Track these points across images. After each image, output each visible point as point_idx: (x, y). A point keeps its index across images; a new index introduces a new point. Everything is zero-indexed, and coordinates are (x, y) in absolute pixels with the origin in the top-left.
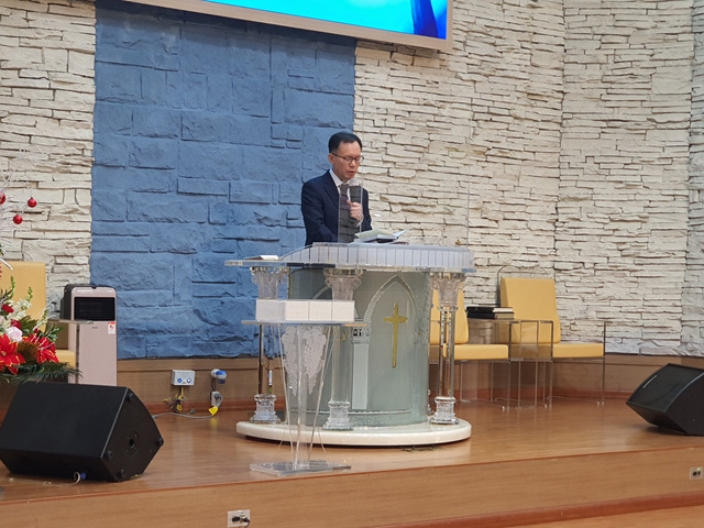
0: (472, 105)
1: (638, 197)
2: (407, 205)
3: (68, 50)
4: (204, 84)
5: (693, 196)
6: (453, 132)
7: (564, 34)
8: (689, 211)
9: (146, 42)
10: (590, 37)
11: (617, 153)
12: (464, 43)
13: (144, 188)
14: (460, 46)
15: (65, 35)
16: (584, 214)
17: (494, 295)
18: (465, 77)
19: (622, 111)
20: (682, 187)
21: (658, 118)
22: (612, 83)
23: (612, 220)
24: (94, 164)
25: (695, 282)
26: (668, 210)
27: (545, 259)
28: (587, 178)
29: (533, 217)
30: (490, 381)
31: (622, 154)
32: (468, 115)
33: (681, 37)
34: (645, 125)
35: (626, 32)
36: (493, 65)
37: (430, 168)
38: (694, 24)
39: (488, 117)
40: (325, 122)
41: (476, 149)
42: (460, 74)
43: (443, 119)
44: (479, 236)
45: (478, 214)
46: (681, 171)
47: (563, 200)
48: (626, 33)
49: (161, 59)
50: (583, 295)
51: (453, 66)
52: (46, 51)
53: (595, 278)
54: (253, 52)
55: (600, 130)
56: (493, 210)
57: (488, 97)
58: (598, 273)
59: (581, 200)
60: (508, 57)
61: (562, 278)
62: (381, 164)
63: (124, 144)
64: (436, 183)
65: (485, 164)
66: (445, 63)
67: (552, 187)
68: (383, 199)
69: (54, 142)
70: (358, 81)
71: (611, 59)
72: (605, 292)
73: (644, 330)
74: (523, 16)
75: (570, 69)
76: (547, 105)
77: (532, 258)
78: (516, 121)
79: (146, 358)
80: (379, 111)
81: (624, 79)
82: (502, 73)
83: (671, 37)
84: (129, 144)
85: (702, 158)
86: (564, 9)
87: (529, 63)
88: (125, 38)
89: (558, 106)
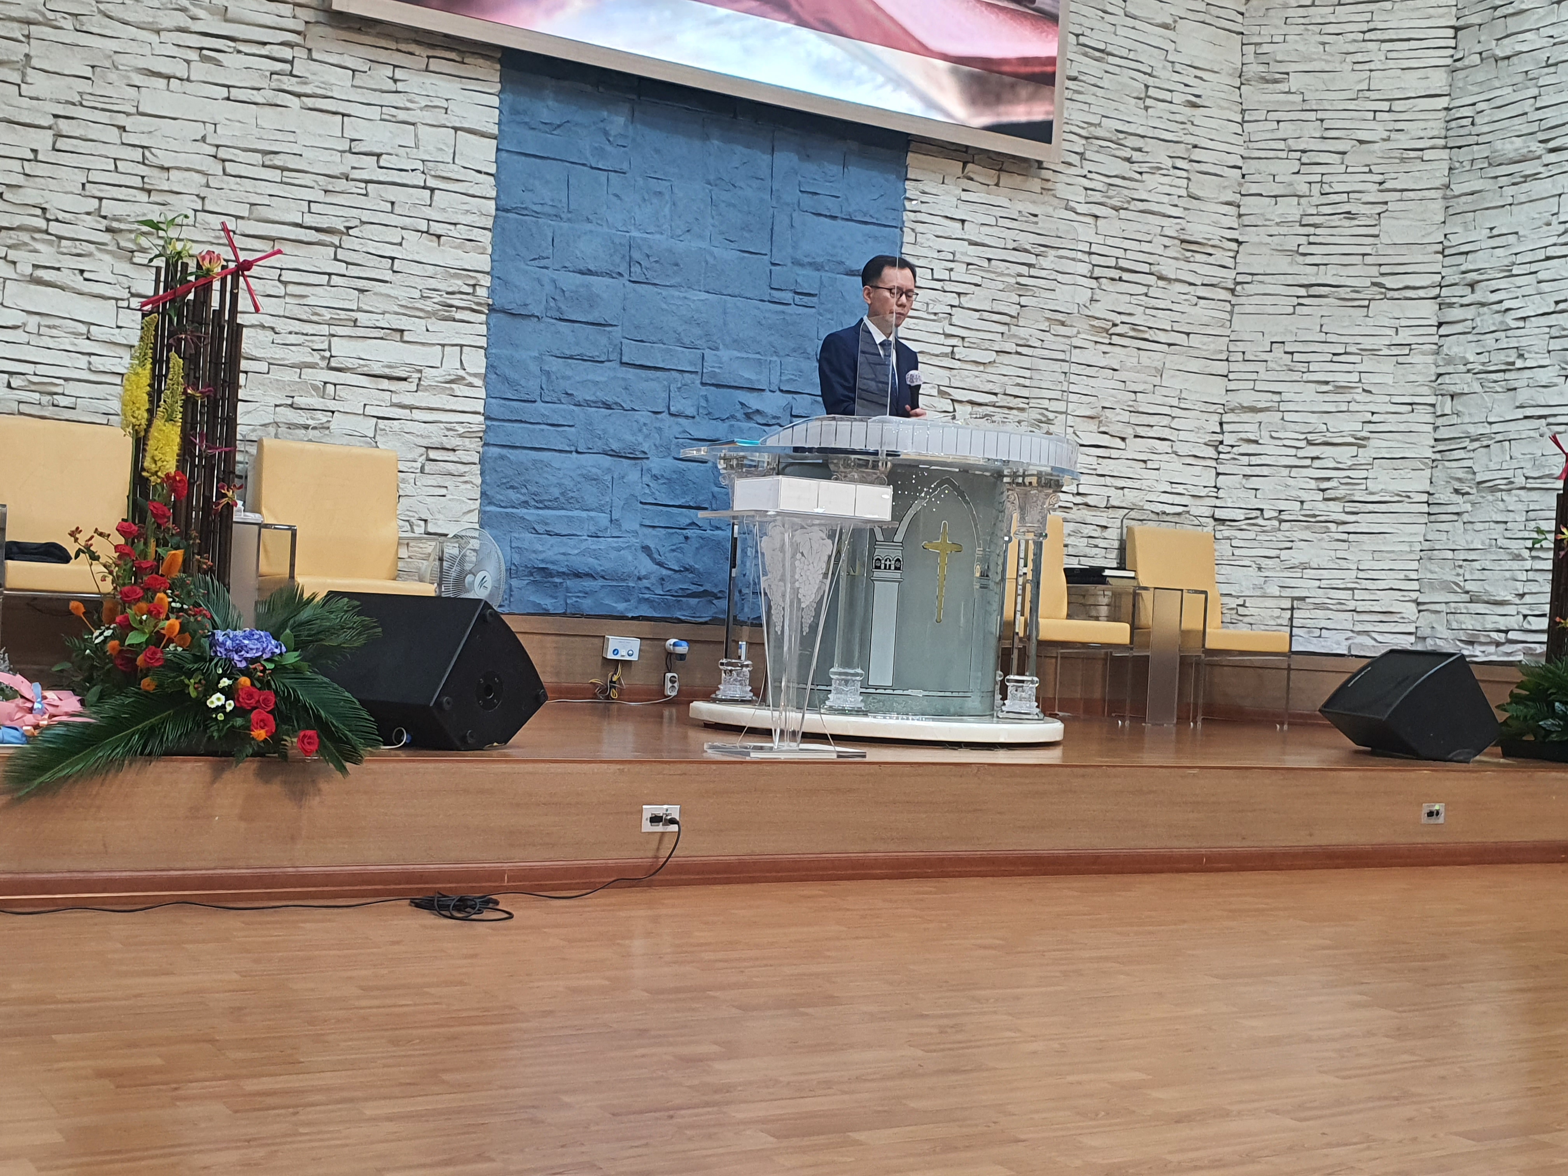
0: (1090, 253)
1: (1353, 407)
2: (980, 404)
4: (667, 197)
5: (1443, 405)
6: (1059, 294)
7: (1241, 150)
8: (1436, 429)
9: (579, 124)
10: (1283, 154)
11: (1322, 337)
12: (1081, 154)
13: (568, 353)
14: (1075, 159)
15: (452, 106)
16: (1265, 434)
17: (1114, 554)
18: (1080, 208)
19: (1331, 270)
20: (1425, 390)
21: (1388, 282)
22: (1316, 226)
23: (1310, 443)
24: (491, 309)
25: (1442, 540)
26: (1402, 427)
27: (1198, 502)
28: (1271, 376)
29: (1183, 435)
30: (1104, 687)
31: (1330, 338)
32: (1084, 269)
33: (1427, 155)
34: (1369, 293)
35: (1340, 146)
36: (1126, 192)
37: (1020, 349)
38: (1450, 133)
39: (1116, 274)
41: (1095, 323)
42: (1072, 204)
43: (1043, 273)
44: (1094, 460)
45: (1093, 426)
46: (1424, 364)
47: (1232, 410)
48: (1341, 149)
49: (601, 153)
50: (1260, 561)
51: (1062, 190)
52: (422, 130)
53: (1279, 535)
54: (746, 151)
55: (1295, 301)
56: (1117, 421)
57: (1117, 242)
58: (1285, 526)
59: (1261, 410)
60: (1152, 181)
61: (1227, 533)
62: (942, 339)
64: (1027, 373)
65: (1110, 349)
66: (1049, 185)
67: (1215, 390)
68: (942, 394)
71: (1315, 190)
72: (1296, 557)
73: (1357, 617)
74: (1178, 118)
75: (1249, 205)
76: (1211, 260)
77: (1177, 499)
78: (1161, 283)
80: (942, 256)
81: (1335, 221)
82: (1141, 206)
83: (1412, 154)
84: (546, 281)
85: (1459, 344)
86: (1243, 111)
87: (1184, 193)
88: (545, 116)
89: (1229, 262)
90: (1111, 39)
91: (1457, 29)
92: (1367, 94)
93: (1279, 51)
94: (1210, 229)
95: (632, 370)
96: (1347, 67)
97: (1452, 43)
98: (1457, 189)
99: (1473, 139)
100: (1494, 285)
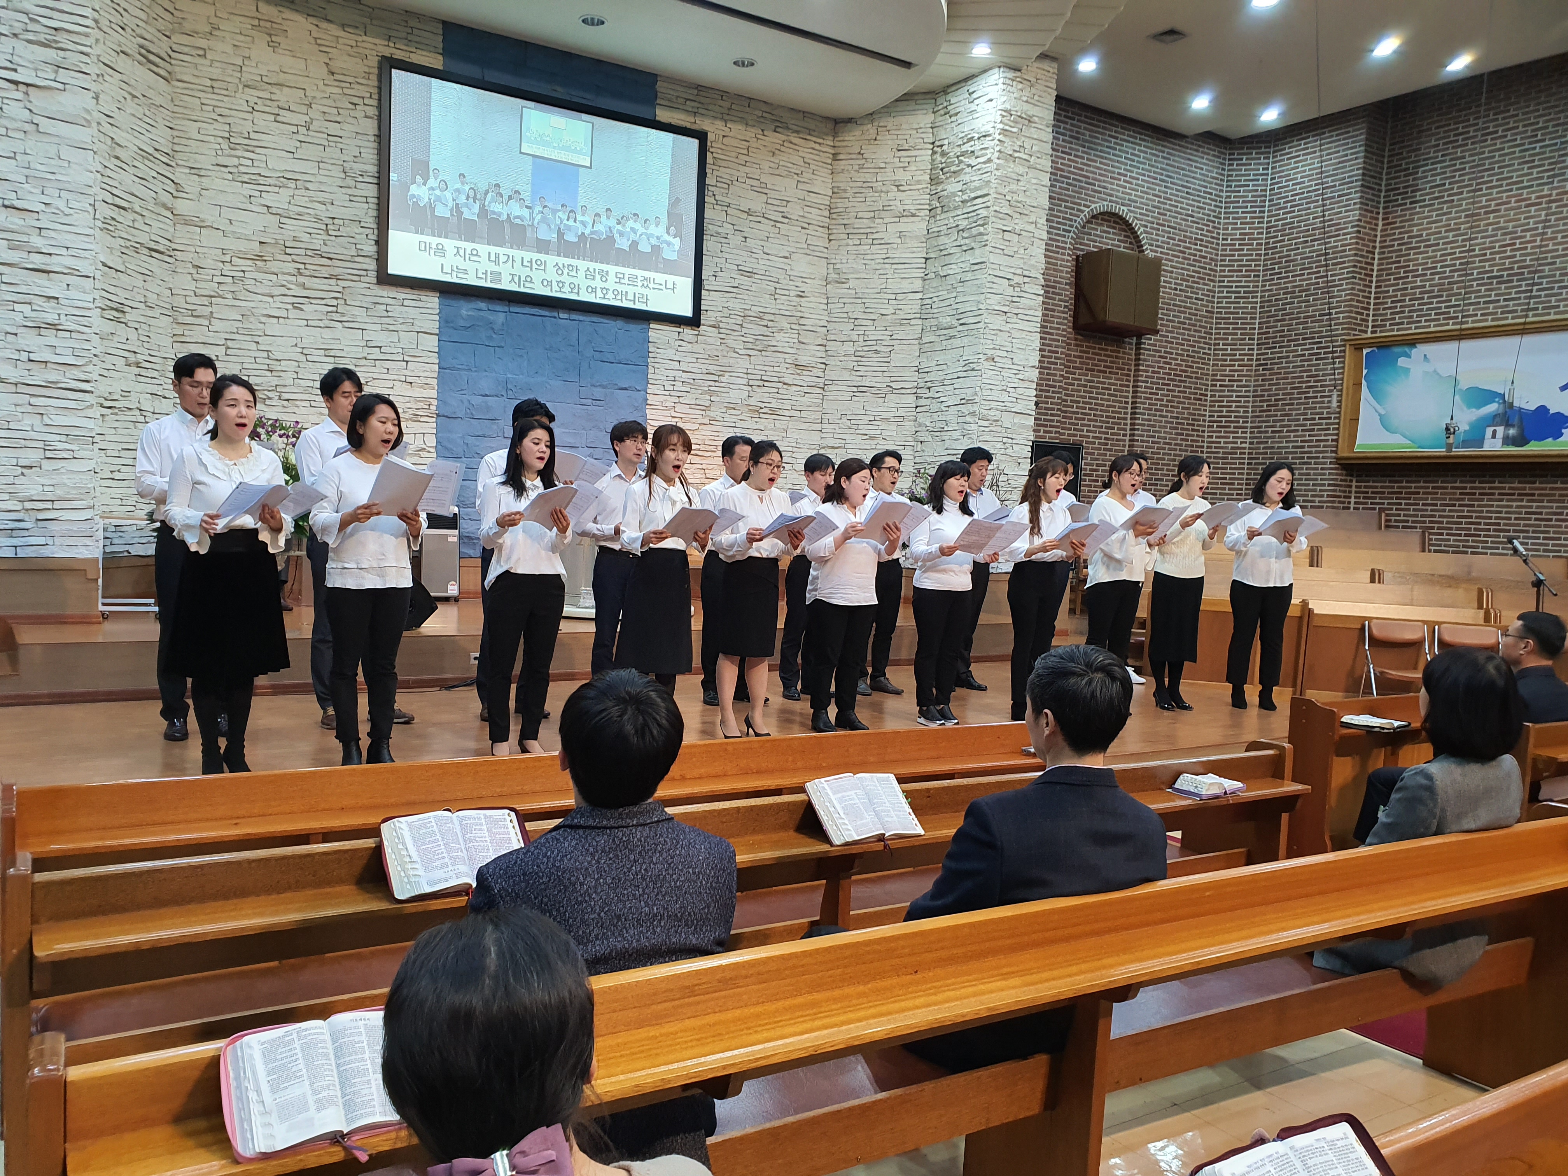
0: (747, 373)
3: (418, 332)
4: (525, 357)
6: (731, 394)
7: (826, 318)
9: (478, 326)
10: (846, 320)
11: (864, 412)
12: (742, 325)
13: (476, 434)
14: (736, 327)
15: (416, 322)
18: (741, 352)
19: (868, 379)
20: (910, 439)
21: (893, 385)
22: (862, 357)
24: (438, 415)
28: (842, 431)
31: (868, 412)
32: (745, 381)
33: (912, 322)
34: (885, 390)
36: (766, 343)
37: (712, 421)
38: (923, 311)
39: (761, 383)
40: (623, 386)
41: (750, 407)
43: (722, 385)
46: (909, 425)
48: (873, 318)
49: (490, 338)
51: (732, 342)
52: (401, 333)
55: (852, 394)
57: (761, 367)
59: (835, 448)
60: (779, 336)
63: (461, 401)
67: (814, 438)
69: (407, 399)
71: (861, 339)
74: (793, 303)
75: (831, 346)
76: (811, 374)
78: (785, 386)
80: (669, 378)
81: (870, 354)
82: (773, 349)
83: (905, 322)
84: (465, 402)
85: (924, 417)
86: (827, 298)
87: (796, 341)
88: (462, 323)
89: (821, 375)
90: (757, 266)
91: (927, 259)
92: (885, 291)
93: (844, 268)
94: (810, 358)
96: (876, 277)
97: (924, 266)
98: (925, 340)
99: (931, 316)
100: (938, 389)
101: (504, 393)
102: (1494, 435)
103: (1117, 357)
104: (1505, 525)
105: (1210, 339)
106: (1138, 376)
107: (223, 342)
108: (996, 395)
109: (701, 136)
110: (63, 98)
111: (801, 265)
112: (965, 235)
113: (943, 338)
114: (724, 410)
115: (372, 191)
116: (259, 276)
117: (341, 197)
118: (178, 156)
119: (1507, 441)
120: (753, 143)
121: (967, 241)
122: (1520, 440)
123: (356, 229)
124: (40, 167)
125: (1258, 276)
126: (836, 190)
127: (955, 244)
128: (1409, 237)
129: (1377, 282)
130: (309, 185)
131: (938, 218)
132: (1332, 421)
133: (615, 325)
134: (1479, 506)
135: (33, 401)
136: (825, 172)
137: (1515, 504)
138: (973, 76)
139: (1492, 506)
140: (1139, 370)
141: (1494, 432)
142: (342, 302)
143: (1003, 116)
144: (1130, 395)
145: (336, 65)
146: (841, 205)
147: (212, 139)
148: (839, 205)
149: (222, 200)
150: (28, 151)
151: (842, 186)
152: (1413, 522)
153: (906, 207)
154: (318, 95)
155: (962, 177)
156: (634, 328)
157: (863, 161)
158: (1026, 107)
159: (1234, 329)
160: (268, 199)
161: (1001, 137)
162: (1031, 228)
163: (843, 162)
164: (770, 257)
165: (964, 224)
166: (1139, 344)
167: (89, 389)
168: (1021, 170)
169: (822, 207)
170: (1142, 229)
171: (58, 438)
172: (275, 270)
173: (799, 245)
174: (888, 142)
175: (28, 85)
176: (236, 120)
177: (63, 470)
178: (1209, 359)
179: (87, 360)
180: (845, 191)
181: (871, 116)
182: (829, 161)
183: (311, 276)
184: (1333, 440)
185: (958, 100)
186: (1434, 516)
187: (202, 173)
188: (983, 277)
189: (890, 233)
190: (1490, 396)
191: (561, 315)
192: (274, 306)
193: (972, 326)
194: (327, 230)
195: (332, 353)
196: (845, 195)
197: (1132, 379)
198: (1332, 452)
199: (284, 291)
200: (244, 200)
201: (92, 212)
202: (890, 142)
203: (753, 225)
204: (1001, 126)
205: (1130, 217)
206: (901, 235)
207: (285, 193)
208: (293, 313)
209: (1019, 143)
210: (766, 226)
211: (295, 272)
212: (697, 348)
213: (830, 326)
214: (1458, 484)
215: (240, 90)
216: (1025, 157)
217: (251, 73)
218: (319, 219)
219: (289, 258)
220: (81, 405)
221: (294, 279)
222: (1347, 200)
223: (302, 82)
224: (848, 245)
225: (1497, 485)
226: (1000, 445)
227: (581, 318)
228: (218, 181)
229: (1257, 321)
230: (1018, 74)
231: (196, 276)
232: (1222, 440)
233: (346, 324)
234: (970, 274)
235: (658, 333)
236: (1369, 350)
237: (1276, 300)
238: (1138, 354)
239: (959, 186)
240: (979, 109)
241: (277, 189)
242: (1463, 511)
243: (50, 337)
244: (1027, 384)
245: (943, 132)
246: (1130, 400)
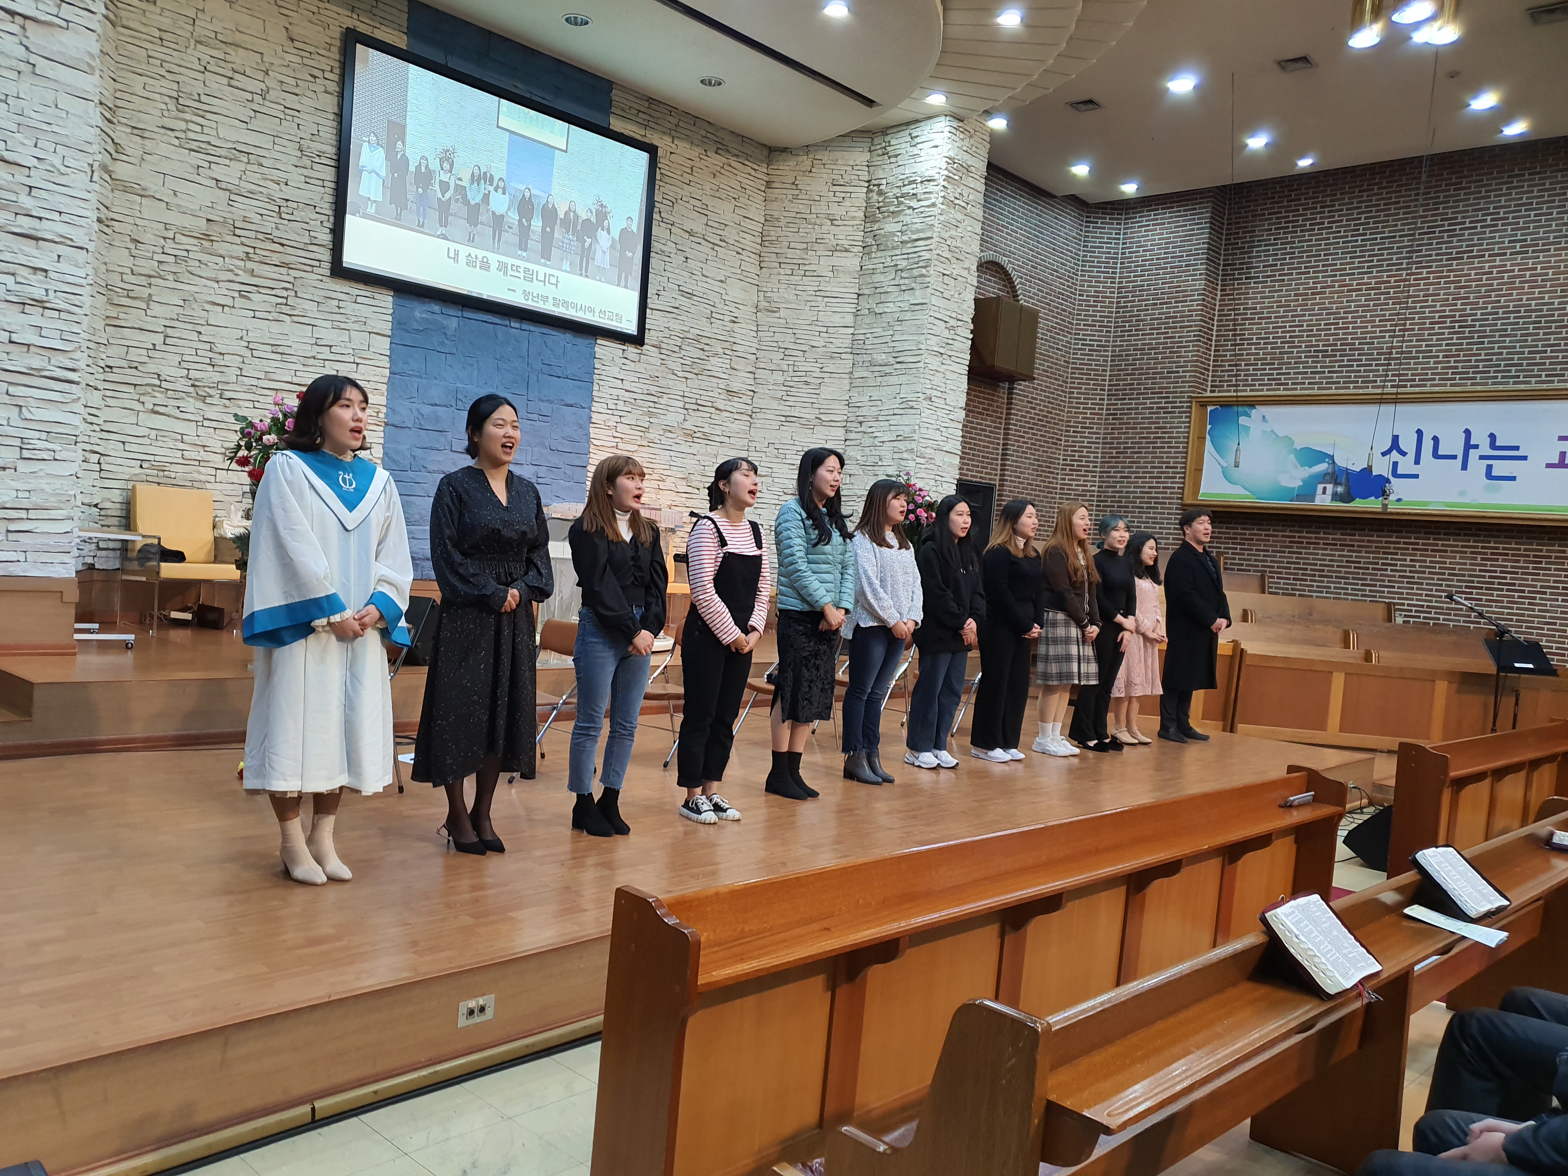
0: (684, 396)
3: (370, 333)
4: (475, 366)
6: (668, 417)
7: (756, 346)
9: (432, 330)
10: (776, 349)
12: (680, 347)
13: (425, 446)
14: (677, 349)
15: (368, 321)
18: (680, 374)
19: (797, 409)
21: (822, 417)
22: (791, 387)
24: (386, 424)
28: (768, 459)
31: (796, 443)
32: (681, 404)
33: (843, 356)
34: (815, 422)
35: (803, 348)
36: (702, 366)
37: (649, 444)
38: (854, 347)
39: (695, 407)
40: (570, 402)
41: (686, 431)
42: (675, 372)
43: (661, 406)
44: (684, 500)
45: (683, 482)
49: (442, 343)
52: (352, 332)
55: (780, 423)
56: (695, 479)
57: (696, 391)
60: (712, 360)
62: (612, 439)
63: (411, 410)
64: (653, 456)
65: (691, 444)
66: (664, 362)
70: (596, 371)
71: (791, 369)
74: (727, 328)
75: (760, 373)
76: (741, 400)
78: (717, 412)
79: (421, 579)
80: (612, 397)
81: (800, 385)
82: (708, 373)
83: (836, 355)
84: (414, 410)
85: (854, 450)
86: (757, 325)
87: (728, 366)
88: (415, 325)
89: (749, 402)
90: (695, 287)
91: (859, 295)
92: (817, 323)
93: (775, 297)
94: (741, 385)
95: (456, 454)
96: (807, 308)
97: (856, 301)
98: (856, 375)
99: (864, 351)
100: (870, 424)
101: (453, 403)
102: (1324, 492)
103: (993, 400)
104: (1329, 571)
105: (1066, 387)
106: (1010, 419)
107: (162, 329)
108: (932, 434)
109: (651, 150)
110: (66, 37)
111: (736, 291)
112: (904, 275)
113: (877, 374)
114: (662, 433)
115: (329, 174)
116: (205, 258)
117: (296, 177)
118: (120, 112)
119: (1335, 497)
120: (697, 163)
121: (906, 281)
122: (1347, 497)
123: (311, 214)
124: (34, 115)
125: (1110, 332)
126: (768, 217)
127: (892, 283)
128: (1244, 309)
129: (1216, 346)
130: (263, 161)
131: (873, 255)
132: (1179, 470)
133: (563, 338)
134: (1306, 553)
135: (12, 390)
136: (759, 198)
137: (1337, 553)
138: (917, 121)
139: (1318, 554)
140: (1010, 414)
141: (1325, 489)
142: (293, 294)
143: (948, 163)
144: (1002, 437)
145: (296, 31)
146: (773, 233)
147: (157, 97)
148: (772, 233)
149: (166, 167)
150: (21, 96)
151: (776, 214)
152: (1247, 565)
153: (840, 242)
154: (277, 62)
155: (901, 218)
156: (582, 342)
157: (797, 192)
158: (967, 157)
159: (1087, 379)
160: (218, 172)
161: (945, 184)
162: (964, 273)
163: (776, 191)
164: (708, 280)
165: (903, 264)
166: (1011, 389)
167: (77, 379)
168: (960, 217)
169: (756, 234)
170: (1019, 280)
171: (37, 435)
172: (223, 253)
173: (734, 270)
174: (823, 176)
175: (25, 17)
176: (187, 80)
177: (41, 474)
178: (1065, 407)
179: (76, 345)
180: (778, 220)
181: (807, 148)
182: (763, 188)
183: (261, 262)
184: (1179, 488)
185: (899, 142)
186: (1266, 561)
187: (147, 134)
188: (924, 318)
189: (823, 266)
190: (1322, 456)
191: (513, 324)
192: (219, 292)
193: (911, 366)
194: (279, 213)
195: (280, 350)
196: (777, 224)
197: (1003, 421)
198: (1178, 498)
199: (230, 276)
200: (192, 170)
201: (90, 173)
202: (825, 176)
203: (694, 245)
204: (946, 173)
205: (1009, 268)
206: (833, 269)
207: (236, 168)
208: (239, 303)
209: (959, 191)
210: (706, 248)
211: (243, 256)
212: (640, 367)
213: (760, 354)
214: (1288, 533)
215: (192, 46)
216: (964, 204)
217: (204, 28)
218: (271, 199)
219: (237, 240)
220: (68, 398)
221: (242, 264)
222: (1194, 270)
223: (260, 45)
224: (779, 274)
225: (1322, 535)
226: (932, 483)
227: (532, 328)
228: (163, 146)
229: (1108, 373)
230: (961, 124)
231: (134, 252)
232: (1074, 483)
233: (296, 319)
234: (909, 314)
235: (605, 349)
236: (1213, 408)
237: (1127, 355)
238: (1010, 399)
239: (898, 227)
240: (922, 153)
241: (227, 162)
242: (1292, 558)
243: (35, 316)
244: (956, 425)
245: (881, 171)
246: (1001, 442)
